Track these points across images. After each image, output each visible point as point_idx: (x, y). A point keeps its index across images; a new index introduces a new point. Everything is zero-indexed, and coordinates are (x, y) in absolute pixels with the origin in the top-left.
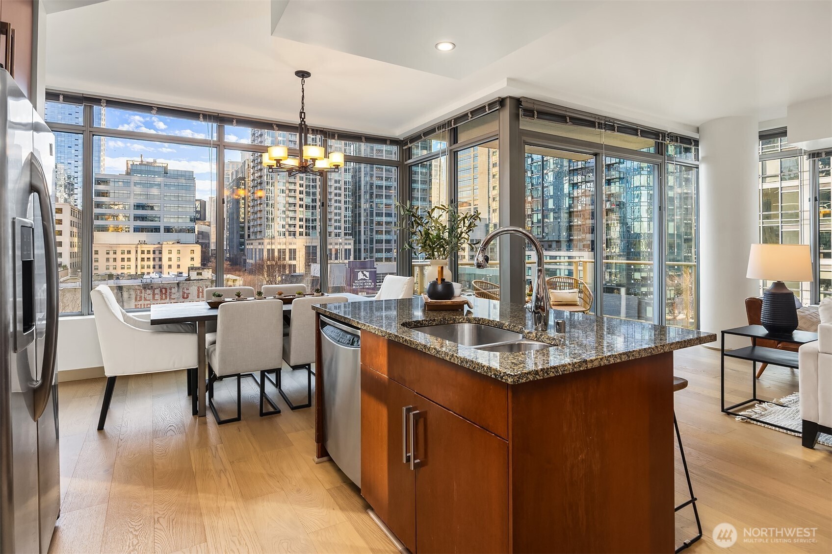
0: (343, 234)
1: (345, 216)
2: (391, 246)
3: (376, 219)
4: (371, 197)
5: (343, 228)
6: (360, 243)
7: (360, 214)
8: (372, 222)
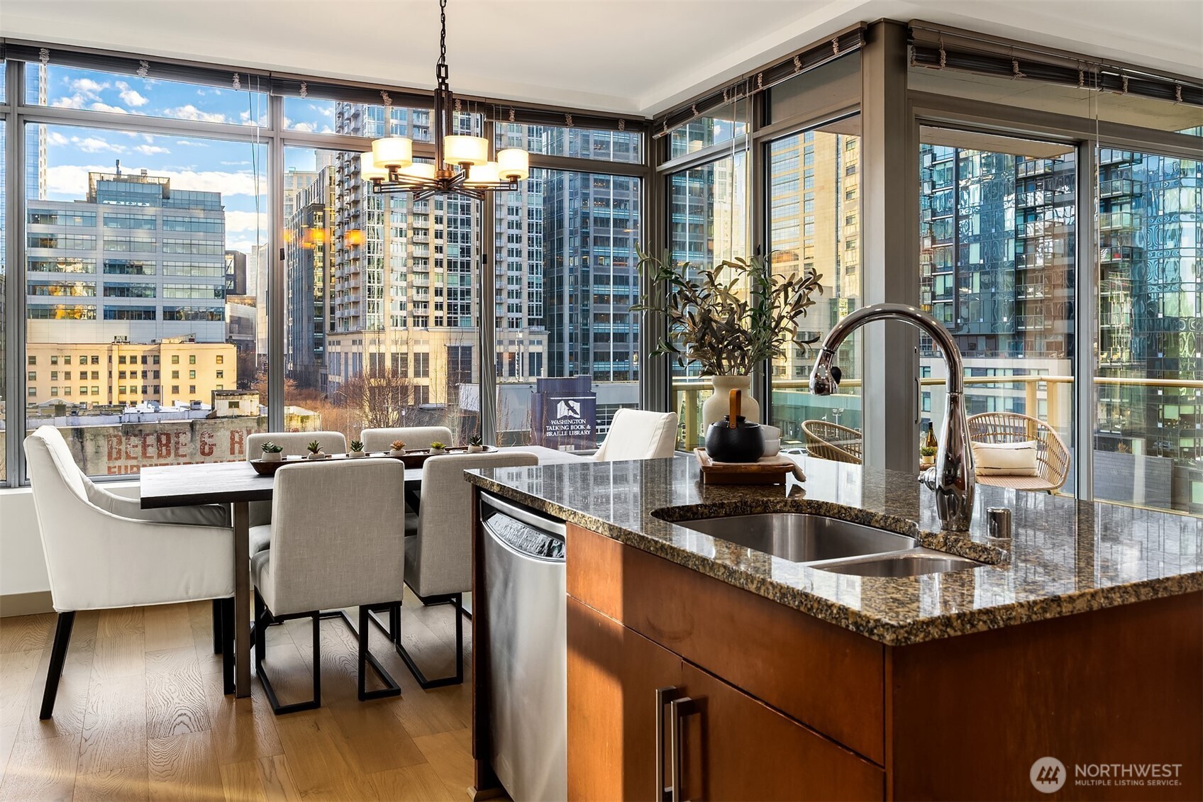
0: (525, 323)
1: (530, 285)
2: (628, 347)
3: (595, 289)
4: (584, 242)
5: (525, 309)
6: (561, 339)
7: (560, 279)
8: (586, 295)
